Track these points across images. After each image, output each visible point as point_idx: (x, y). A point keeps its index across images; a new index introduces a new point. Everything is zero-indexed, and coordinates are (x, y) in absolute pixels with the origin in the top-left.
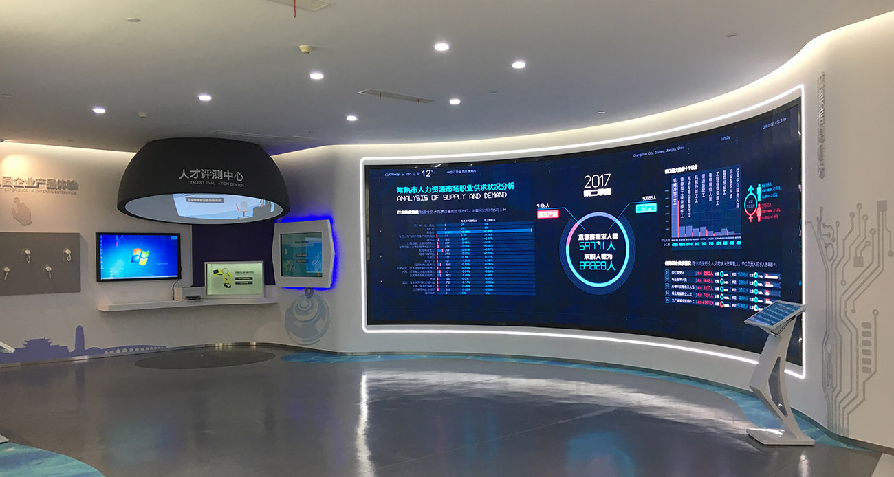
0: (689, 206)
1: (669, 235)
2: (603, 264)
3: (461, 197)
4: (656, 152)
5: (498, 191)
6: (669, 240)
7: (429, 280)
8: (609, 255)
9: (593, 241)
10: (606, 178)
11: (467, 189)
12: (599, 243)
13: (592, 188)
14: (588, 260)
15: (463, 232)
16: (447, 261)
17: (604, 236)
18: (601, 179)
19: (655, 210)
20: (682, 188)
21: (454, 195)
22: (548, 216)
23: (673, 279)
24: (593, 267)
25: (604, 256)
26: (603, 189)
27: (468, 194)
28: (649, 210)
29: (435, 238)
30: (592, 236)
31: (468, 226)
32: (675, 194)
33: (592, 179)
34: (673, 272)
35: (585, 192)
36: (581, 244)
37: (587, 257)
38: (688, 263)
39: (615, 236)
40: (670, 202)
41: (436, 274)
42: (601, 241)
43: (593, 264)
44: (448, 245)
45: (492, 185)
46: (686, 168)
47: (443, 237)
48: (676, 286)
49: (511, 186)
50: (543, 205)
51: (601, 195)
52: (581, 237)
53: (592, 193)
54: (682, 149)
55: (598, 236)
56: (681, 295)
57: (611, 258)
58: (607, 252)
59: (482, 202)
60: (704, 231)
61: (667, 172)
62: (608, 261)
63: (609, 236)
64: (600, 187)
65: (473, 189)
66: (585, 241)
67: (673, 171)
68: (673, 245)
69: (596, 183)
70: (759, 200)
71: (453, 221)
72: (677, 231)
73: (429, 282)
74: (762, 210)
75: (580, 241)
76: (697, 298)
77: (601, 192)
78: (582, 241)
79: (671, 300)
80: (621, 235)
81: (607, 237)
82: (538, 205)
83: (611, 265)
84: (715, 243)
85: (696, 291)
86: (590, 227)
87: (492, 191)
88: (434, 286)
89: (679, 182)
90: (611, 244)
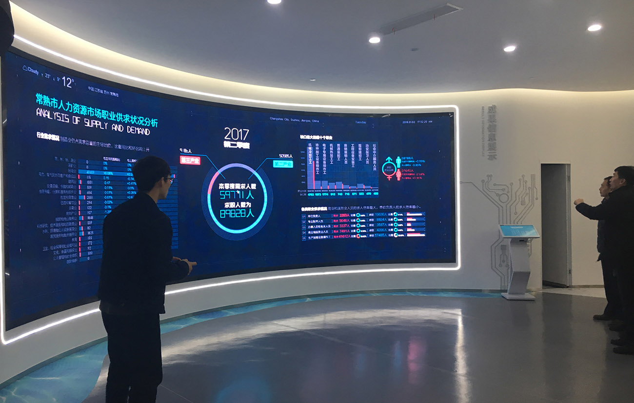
0: (325, 166)
1: (305, 187)
2: (243, 211)
3: (103, 125)
4: (292, 120)
5: (141, 126)
6: (305, 191)
7: (71, 242)
8: (248, 203)
9: (233, 190)
10: (244, 133)
11: (110, 117)
12: (238, 192)
13: (231, 140)
14: (228, 208)
15: (105, 173)
16: (89, 213)
17: (243, 186)
18: (240, 133)
19: (292, 167)
20: (317, 152)
21: (96, 122)
22: (190, 163)
23: (309, 221)
24: (233, 215)
25: (243, 204)
26: (241, 143)
27: (111, 123)
28: (286, 166)
29: (77, 180)
30: (232, 186)
31: (112, 166)
32: (310, 155)
33: (231, 131)
34: (309, 216)
35: (225, 142)
36: (222, 193)
37: (227, 205)
38: (324, 209)
39: (254, 186)
40: (306, 161)
41: (78, 231)
42: (241, 190)
43: (233, 212)
44: (90, 190)
45: (135, 118)
46: (321, 137)
47: (84, 177)
48: (312, 227)
49: (154, 123)
50: (185, 151)
51: (240, 148)
52: (221, 186)
53: (232, 145)
54: (317, 122)
55: (238, 186)
56: (317, 233)
57: (250, 206)
58: (246, 201)
59: (124, 137)
60: (340, 185)
61: (302, 137)
62: (247, 209)
63: (248, 186)
64: (239, 140)
65: (116, 118)
66: (225, 190)
67: (308, 137)
68: (309, 195)
69: (235, 136)
70: (399, 166)
71: (95, 157)
72: (313, 184)
73: (71, 245)
74: (402, 173)
75: (221, 190)
76: (333, 234)
77: (240, 145)
78: (222, 190)
79: (307, 238)
80: (259, 185)
81: (246, 187)
82: (181, 150)
83: (250, 212)
84: (351, 194)
85: (332, 229)
86: (229, 177)
87: (135, 125)
88: (76, 250)
89: (314, 147)
90: (250, 194)
